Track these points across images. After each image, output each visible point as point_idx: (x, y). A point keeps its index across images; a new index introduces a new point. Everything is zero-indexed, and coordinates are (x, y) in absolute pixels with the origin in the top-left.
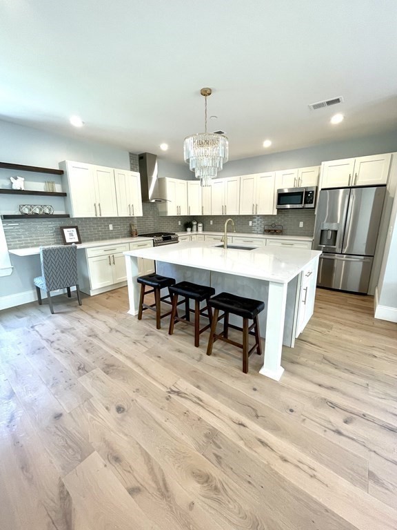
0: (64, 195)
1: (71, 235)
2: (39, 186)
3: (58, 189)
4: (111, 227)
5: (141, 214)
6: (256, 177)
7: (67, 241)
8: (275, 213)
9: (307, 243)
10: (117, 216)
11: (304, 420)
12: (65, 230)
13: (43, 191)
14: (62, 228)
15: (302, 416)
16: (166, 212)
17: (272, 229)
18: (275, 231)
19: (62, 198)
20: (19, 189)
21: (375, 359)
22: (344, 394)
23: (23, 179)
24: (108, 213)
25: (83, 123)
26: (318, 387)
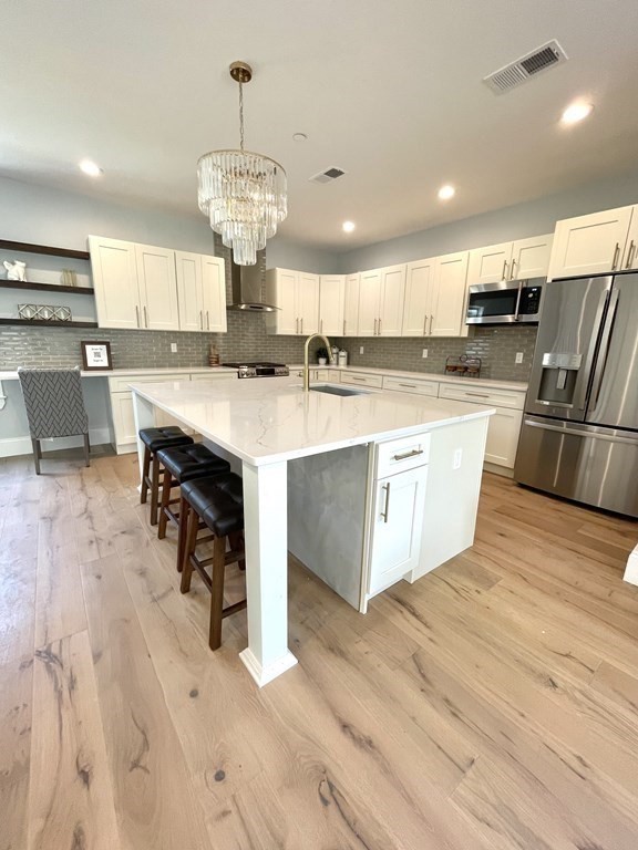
0: (90, 291)
1: (96, 356)
2: (53, 277)
3: (82, 282)
4: (174, 348)
5: (224, 329)
6: (435, 262)
7: (89, 365)
8: (465, 334)
9: (516, 394)
10: (177, 329)
11: (225, 813)
12: (88, 348)
13: (59, 284)
14: (83, 344)
15: (229, 802)
16: (275, 328)
17: (459, 364)
18: (466, 369)
19: (88, 296)
20: (16, 279)
21: (546, 691)
22: (387, 770)
23: (24, 264)
24: (162, 322)
25: (101, 170)
26: (336, 731)
